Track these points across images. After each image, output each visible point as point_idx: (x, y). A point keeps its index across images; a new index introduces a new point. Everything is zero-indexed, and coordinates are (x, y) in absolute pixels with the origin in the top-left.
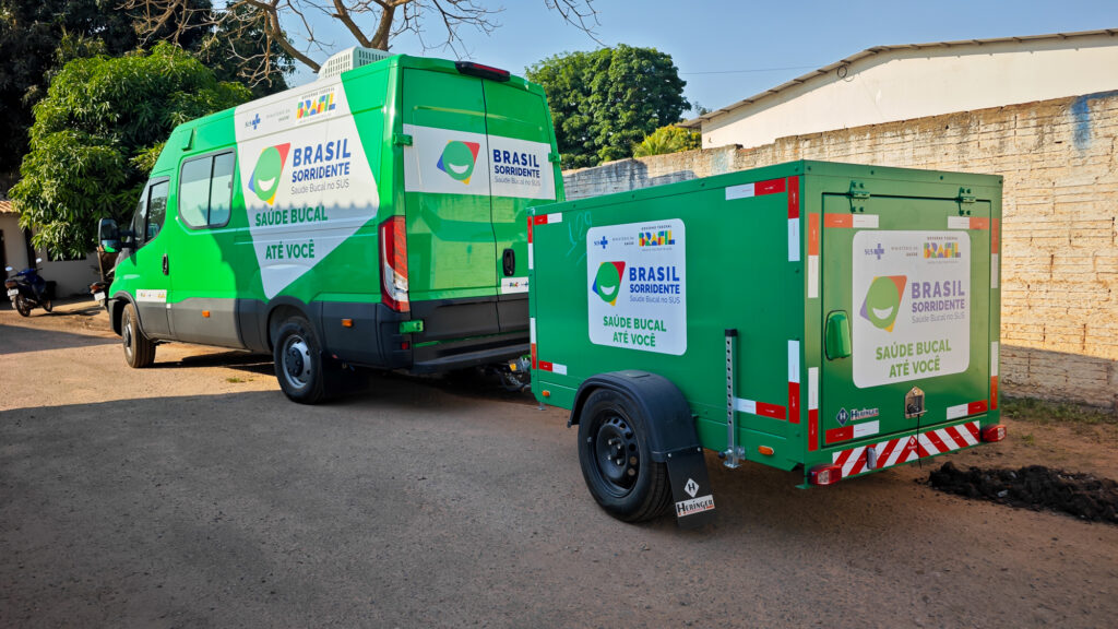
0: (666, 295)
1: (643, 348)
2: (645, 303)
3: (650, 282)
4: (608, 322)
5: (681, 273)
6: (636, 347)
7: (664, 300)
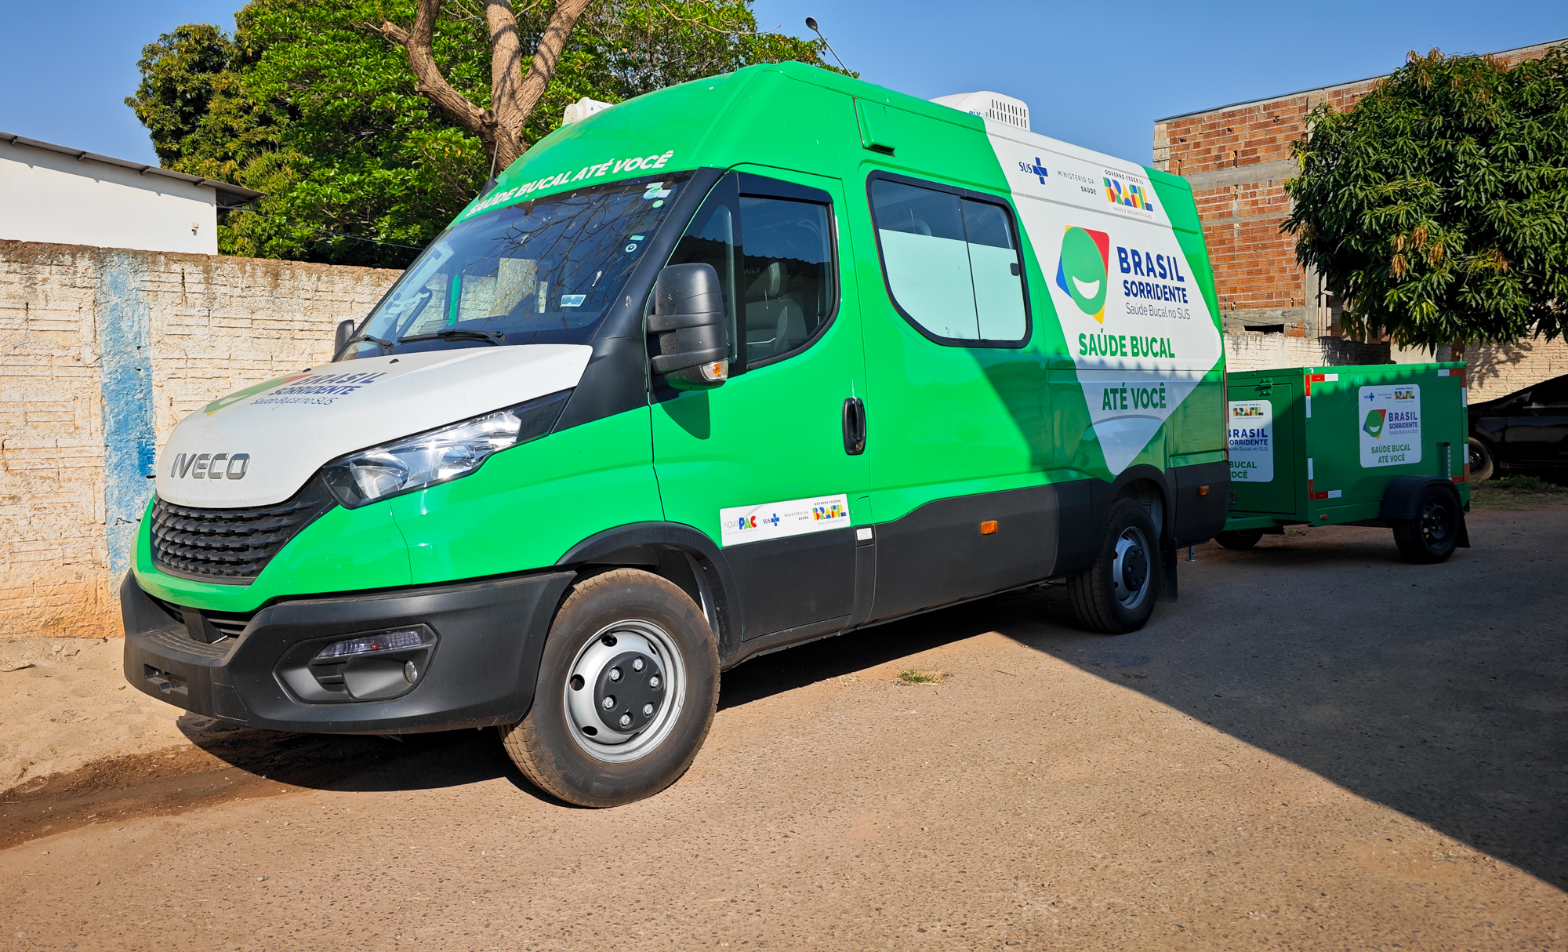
0: (1410, 429)
1: (1398, 463)
2: (1399, 435)
3: (1400, 421)
4: (1374, 451)
5: (1418, 415)
6: (1394, 463)
7: (1410, 432)
